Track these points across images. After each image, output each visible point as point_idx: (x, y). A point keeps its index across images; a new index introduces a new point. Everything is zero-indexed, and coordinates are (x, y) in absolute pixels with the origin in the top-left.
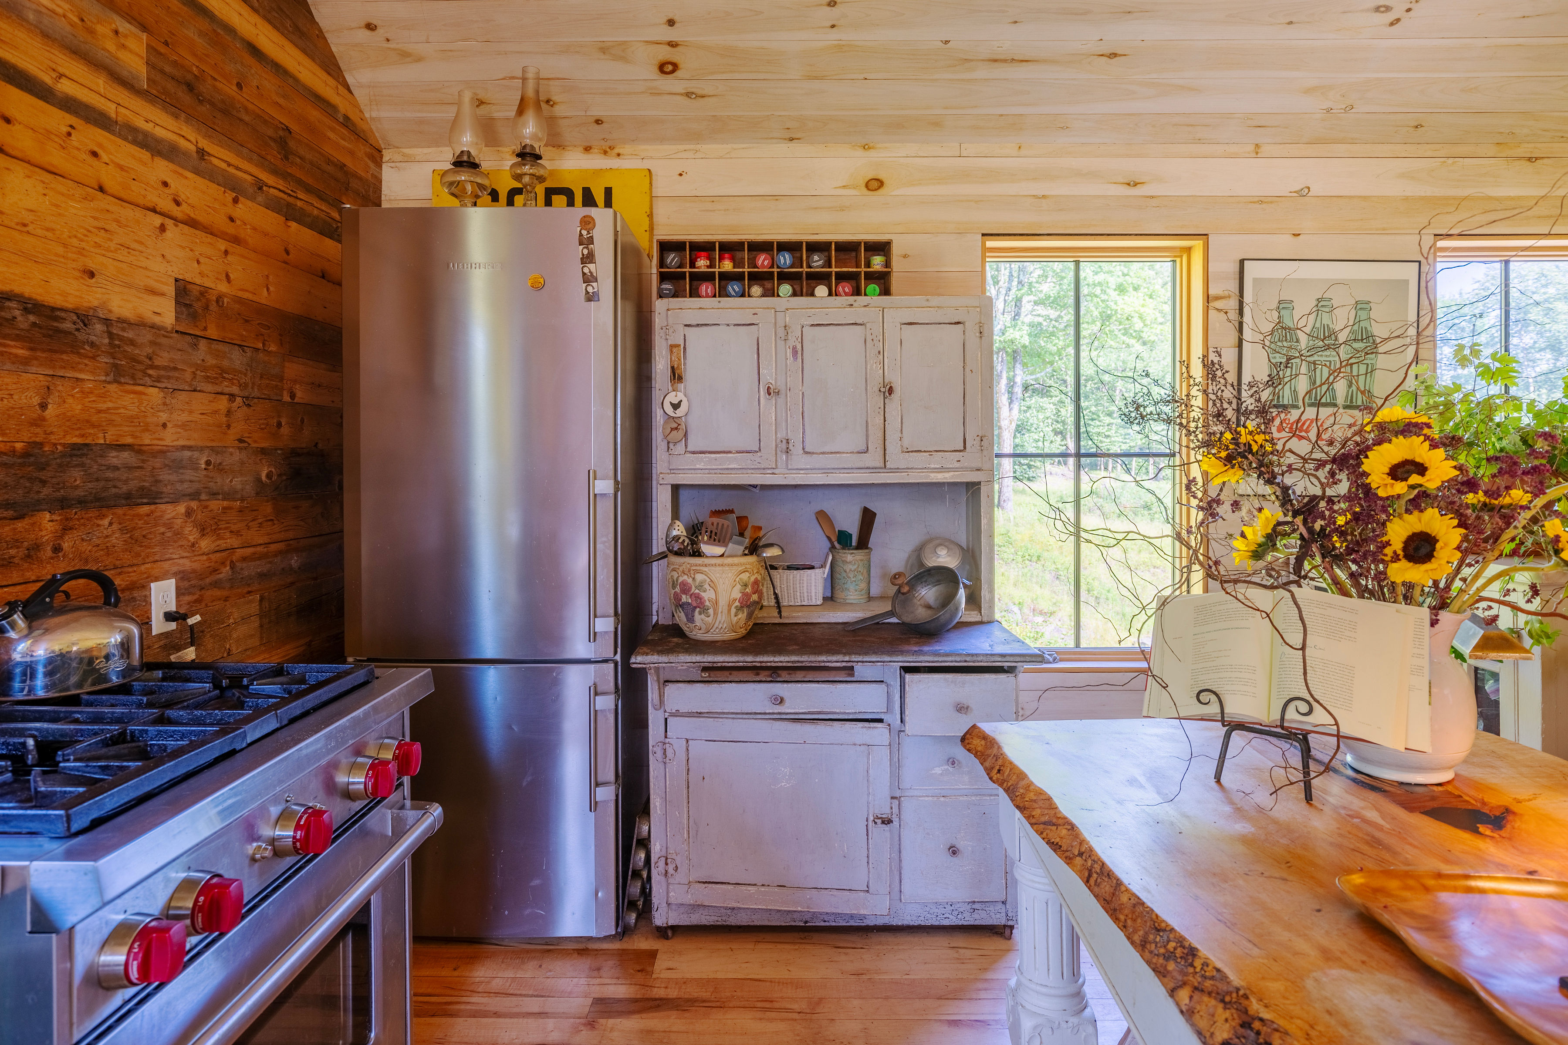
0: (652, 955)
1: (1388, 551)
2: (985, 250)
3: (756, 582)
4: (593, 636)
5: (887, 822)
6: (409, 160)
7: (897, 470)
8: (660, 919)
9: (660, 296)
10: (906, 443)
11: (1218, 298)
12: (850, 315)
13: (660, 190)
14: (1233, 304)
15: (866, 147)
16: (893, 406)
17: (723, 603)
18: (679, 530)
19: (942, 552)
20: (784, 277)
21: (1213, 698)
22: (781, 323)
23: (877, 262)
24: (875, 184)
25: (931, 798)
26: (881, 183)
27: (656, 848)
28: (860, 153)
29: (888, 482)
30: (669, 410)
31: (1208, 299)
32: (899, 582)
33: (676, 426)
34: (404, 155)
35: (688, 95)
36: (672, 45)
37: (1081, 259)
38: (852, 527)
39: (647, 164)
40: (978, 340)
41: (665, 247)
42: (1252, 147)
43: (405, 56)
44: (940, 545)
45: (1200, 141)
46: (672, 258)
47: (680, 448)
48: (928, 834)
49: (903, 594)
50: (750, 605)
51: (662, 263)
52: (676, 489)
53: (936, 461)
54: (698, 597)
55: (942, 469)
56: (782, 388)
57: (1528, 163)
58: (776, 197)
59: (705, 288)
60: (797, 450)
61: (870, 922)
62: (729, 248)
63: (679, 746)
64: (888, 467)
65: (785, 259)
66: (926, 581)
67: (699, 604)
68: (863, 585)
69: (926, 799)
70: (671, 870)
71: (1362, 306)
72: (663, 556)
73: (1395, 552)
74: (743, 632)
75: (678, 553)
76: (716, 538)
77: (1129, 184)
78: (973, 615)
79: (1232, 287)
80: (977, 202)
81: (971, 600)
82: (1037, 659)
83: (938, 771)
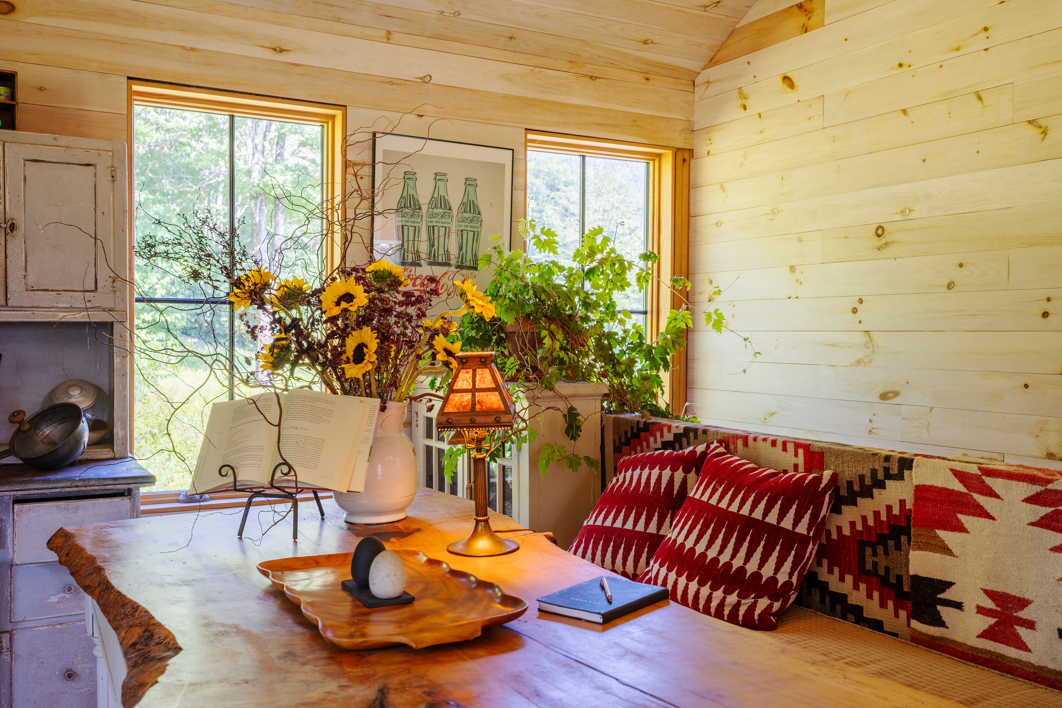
1: (344, 357)
2: (131, 93)
7: (20, 308)
10: (31, 281)
11: (353, 164)
14: (367, 171)
16: (16, 243)
19: (74, 393)
21: (231, 472)
25: (46, 628)
29: (11, 320)
31: (346, 165)
32: (18, 419)
37: (235, 114)
40: (110, 184)
42: (384, 33)
44: (74, 385)
45: (339, 20)
48: (42, 663)
49: (24, 432)
53: (65, 300)
57: (590, 80)
64: (10, 304)
66: (50, 420)
69: (41, 628)
71: (470, 183)
73: (348, 358)
77: (275, 50)
78: (105, 453)
79: (366, 157)
80: (121, 44)
81: (98, 435)
82: (148, 480)
83: (54, 599)
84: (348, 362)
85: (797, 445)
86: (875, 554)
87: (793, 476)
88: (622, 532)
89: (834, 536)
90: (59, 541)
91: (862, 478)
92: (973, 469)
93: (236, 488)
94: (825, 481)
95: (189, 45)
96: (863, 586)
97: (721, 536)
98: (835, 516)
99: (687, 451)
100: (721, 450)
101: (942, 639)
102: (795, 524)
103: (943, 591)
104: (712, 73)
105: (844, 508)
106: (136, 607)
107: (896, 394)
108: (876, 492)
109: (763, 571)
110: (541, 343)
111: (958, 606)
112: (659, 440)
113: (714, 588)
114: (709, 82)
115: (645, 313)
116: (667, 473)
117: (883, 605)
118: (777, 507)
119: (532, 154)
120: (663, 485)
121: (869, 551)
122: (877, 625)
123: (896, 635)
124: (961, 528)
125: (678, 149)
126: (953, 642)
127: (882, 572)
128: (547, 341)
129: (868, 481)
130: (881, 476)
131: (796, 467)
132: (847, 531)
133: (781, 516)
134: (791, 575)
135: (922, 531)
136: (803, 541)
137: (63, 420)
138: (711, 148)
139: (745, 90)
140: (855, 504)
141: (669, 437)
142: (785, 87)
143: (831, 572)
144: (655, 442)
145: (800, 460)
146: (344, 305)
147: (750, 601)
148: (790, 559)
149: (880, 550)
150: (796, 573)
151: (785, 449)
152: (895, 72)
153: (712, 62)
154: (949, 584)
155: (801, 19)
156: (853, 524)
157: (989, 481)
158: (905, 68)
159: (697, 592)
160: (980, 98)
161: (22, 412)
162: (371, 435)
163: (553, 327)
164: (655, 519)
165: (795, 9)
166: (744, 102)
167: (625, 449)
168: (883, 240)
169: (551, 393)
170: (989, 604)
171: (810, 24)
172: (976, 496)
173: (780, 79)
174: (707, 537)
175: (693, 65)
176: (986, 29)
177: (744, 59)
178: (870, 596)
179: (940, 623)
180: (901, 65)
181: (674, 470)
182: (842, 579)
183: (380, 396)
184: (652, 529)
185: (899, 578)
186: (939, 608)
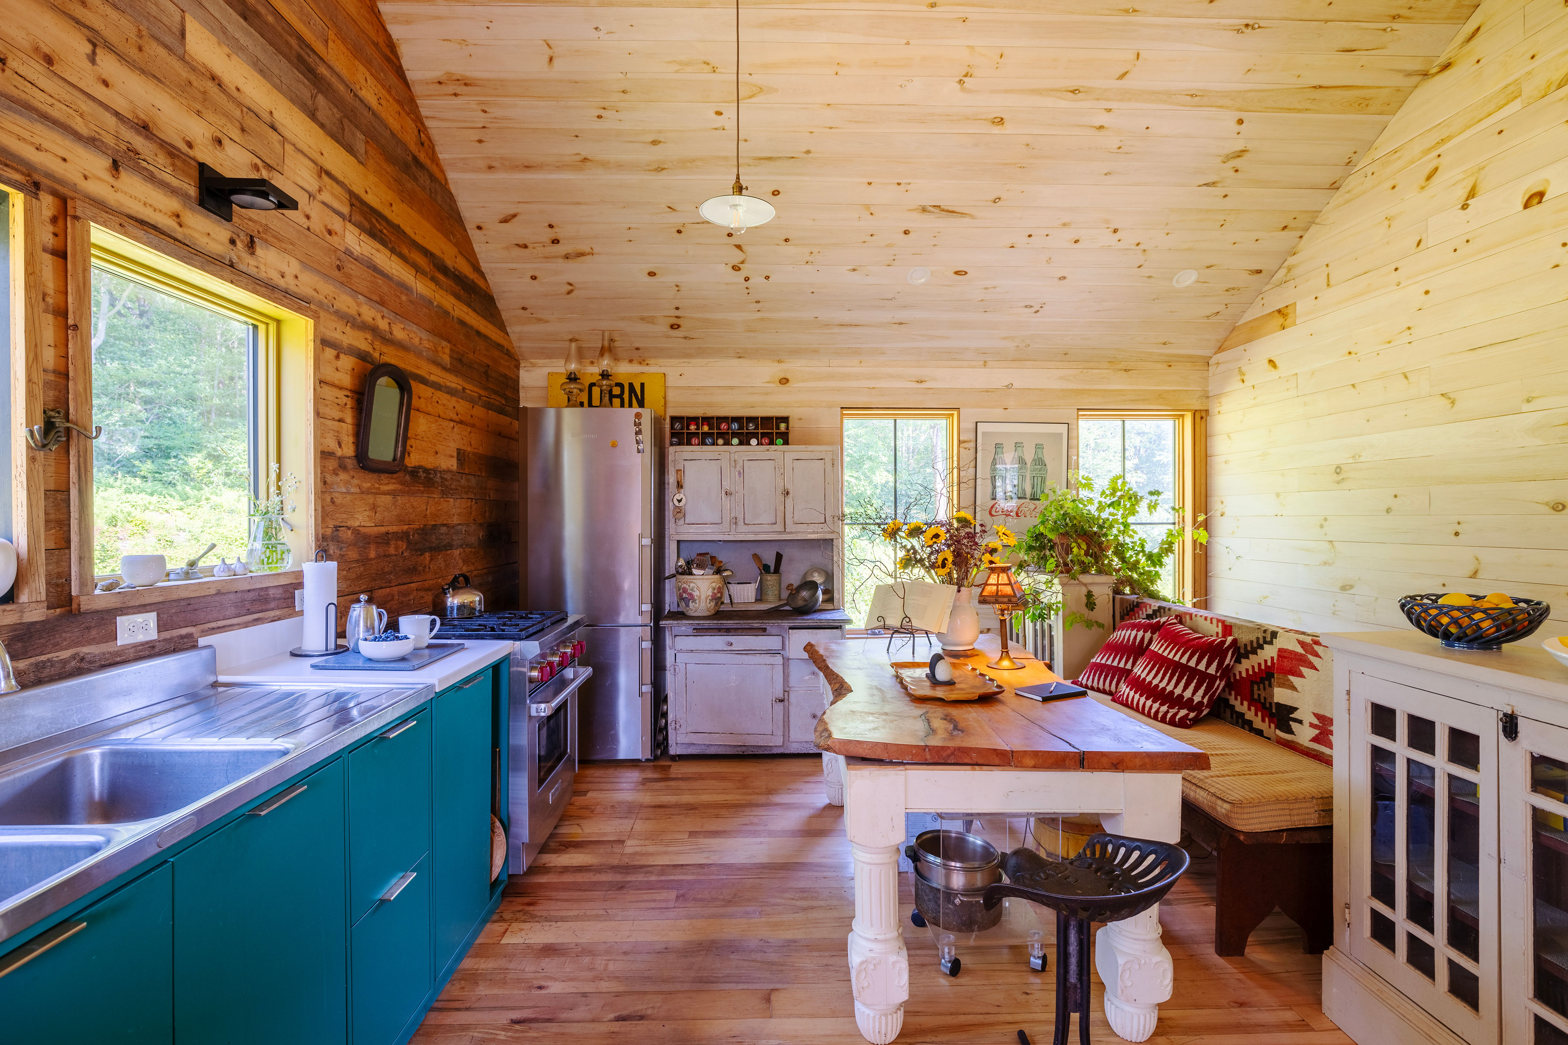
0: (670, 766)
2: (842, 416)
3: (719, 588)
4: (641, 613)
5: (782, 701)
6: (534, 365)
7: (791, 533)
8: (673, 751)
9: (672, 444)
10: (796, 519)
11: (964, 442)
12: (767, 455)
13: (670, 383)
14: (972, 445)
15: (779, 361)
16: (789, 501)
17: (703, 597)
18: (682, 562)
19: (816, 574)
20: (735, 435)
21: (883, 620)
22: (733, 459)
23: (783, 426)
24: (784, 381)
25: (803, 691)
26: (787, 380)
27: (671, 717)
28: (776, 364)
29: (788, 539)
30: (676, 503)
31: (960, 442)
32: (793, 589)
33: (680, 512)
34: (531, 363)
35: (685, 338)
36: (677, 317)
37: (897, 420)
38: (772, 563)
39: (663, 370)
40: (832, 467)
41: (674, 419)
42: (982, 363)
43: (540, 320)
44: (815, 571)
46: (677, 426)
47: (681, 522)
48: (802, 708)
49: (794, 594)
50: (717, 599)
51: (672, 427)
52: (679, 542)
53: (811, 528)
54: (691, 594)
55: (814, 533)
56: (733, 492)
57: (1125, 372)
58: (731, 388)
59: (694, 441)
60: (741, 522)
61: (775, 751)
62: (707, 420)
63: (681, 666)
64: (787, 531)
65: (735, 426)
66: (805, 589)
67: (692, 598)
68: (776, 592)
70: (678, 727)
71: (1039, 447)
72: (673, 576)
74: (713, 612)
75: (683, 574)
76: (700, 566)
77: (918, 382)
78: (830, 606)
79: (972, 436)
80: (838, 390)
81: (827, 597)
82: (849, 621)
83: (807, 678)
84: (938, 567)
85: (1218, 621)
86: (1259, 689)
87: (1215, 640)
88: (1111, 667)
89: (1238, 677)
90: (809, 647)
91: (1252, 642)
92: (1308, 640)
93: (885, 627)
94: (1227, 643)
95: (872, 386)
96: (1253, 708)
97: (1162, 672)
98: (1237, 665)
99: (1155, 621)
100: (1175, 621)
101: (1292, 742)
102: (1207, 668)
103: (1293, 713)
104: (1220, 357)
105: (1243, 660)
106: (838, 676)
107: (1352, 587)
108: (1259, 651)
109: (1184, 694)
110: (1072, 552)
111: (1300, 722)
112: (1145, 613)
113: (1154, 702)
114: (1218, 363)
115: (1174, 524)
116: (1141, 633)
117: (1263, 720)
118: (1196, 657)
119: (1082, 424)
120: (1138, 641)
121: (1256, 687)
122: (1260, 733)
123: (1269, 739)
124: (1301, 675)
125: (1196, 411)
126: (1298, 743)
127: (1262, 701)
128: (1075, 550)
129: (1255, 645)
130: (1261, 641)
131: (1217, 633)
132: (1244, 675)
133: (1198, 662)
134: (1203, 697)
135: (1281, 676)
136: (1213, 679)
137: (810, 589)
138: (1220, 409)
139: (1243, 369)
140: (1248, 658)
141: (1150, 612)
142: (1270, 367)
143: (1236, 699)
144: (1143, 614)
145: (1220, 630)
146: (934, 540)
147: (1175, 710)
148: (1203, 688)
149: (1261, 686)
150: (1207, 697)
151: (1211, 623)
152: (1346, 358)
153: (1220, 349)
154: (1296, 709)
155: (1280, 320)
156: (1247, 670)
157: (1316, 647)
158: (1353, 356)
159: (1144, 704)
160: (1406, 377)
161: (791, 585)
162: (952, 605)
163: (1079, 541)
164: (1131, 660)
165: (1276, 313)
166: (1243, 377)
167: (1126, 617)
168: (1341, 477)
169: (1077, 582)
170: (1316, 722)
171: (1286, 323)
172: (1309, 656)
173: (1266, 361)
174: (1154, 672)
175: (1206, 353)
176: (1409, 328)
177: (1242, 347)
178: (1256, 715)
179: (1291, 732)
180: (1350, 353)
181: (1145, 632)
182: (1242, 704)
183: (957, 584)
184: (1129, 666)
185: (1271, 704)
186: (1291, 723)
